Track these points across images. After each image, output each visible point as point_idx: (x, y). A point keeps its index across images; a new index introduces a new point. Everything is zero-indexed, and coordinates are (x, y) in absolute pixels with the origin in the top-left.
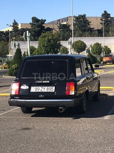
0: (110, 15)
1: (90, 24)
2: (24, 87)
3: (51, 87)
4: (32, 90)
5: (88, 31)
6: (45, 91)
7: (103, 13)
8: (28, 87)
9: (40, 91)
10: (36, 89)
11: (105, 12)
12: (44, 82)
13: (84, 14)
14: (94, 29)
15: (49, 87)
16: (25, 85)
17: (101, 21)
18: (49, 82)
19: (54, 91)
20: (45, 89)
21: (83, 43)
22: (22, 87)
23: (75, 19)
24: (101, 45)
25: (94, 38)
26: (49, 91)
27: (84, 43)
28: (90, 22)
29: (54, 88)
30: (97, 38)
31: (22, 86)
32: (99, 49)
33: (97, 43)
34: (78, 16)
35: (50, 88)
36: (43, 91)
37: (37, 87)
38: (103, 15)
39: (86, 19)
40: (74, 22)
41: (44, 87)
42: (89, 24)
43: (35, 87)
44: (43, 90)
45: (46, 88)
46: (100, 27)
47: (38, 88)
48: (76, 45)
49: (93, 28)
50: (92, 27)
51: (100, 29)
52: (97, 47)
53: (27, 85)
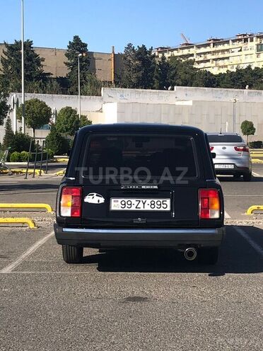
0: (86, 45)
1: (42, 63)
2: (93, 199)
3: (161, 200)
4: (115, 206)
5: (38, 79)
6: (148, 208)
7: (72, 41)
8: (102, 200)
9: (133, 208)
10: (123, 203)
11: (76, 38)
12: (143, 187)
13: (28, 40)
14: (51, 76)
15: (156, 200)
16: (95, 194)
17: (66, 60)
18: (156, 187)
19: (168, 209)
20: (146, 205)
21: (44, 105)
22: (88, 199)
23: (6, 50)
24: (76, 112)
25: (53, 97)
26: (156, 209)
27: (46, 106)
28: (43, 60)
29: (168, 202)
30: (59, 97)
31: (87, 197)
32: (72, 122)
33: (68, 108)
34: (13, 43)
35: (159, 203)
36: (142, 209)
37: (126, 200)
38: (71, 45)
39: (33, 51)
40: (4, 56)
41: (144, 200)
42: (39, 65)
43: (120, 200)
44: (141, 205)
45: (149, 201)
46: (64, 72)
47: (129, 203)
48: (28, 109)
49: (49, 74)
50: (46, 70)
51: (64, 76)
52: (67, 118)
53: (100, 194)
